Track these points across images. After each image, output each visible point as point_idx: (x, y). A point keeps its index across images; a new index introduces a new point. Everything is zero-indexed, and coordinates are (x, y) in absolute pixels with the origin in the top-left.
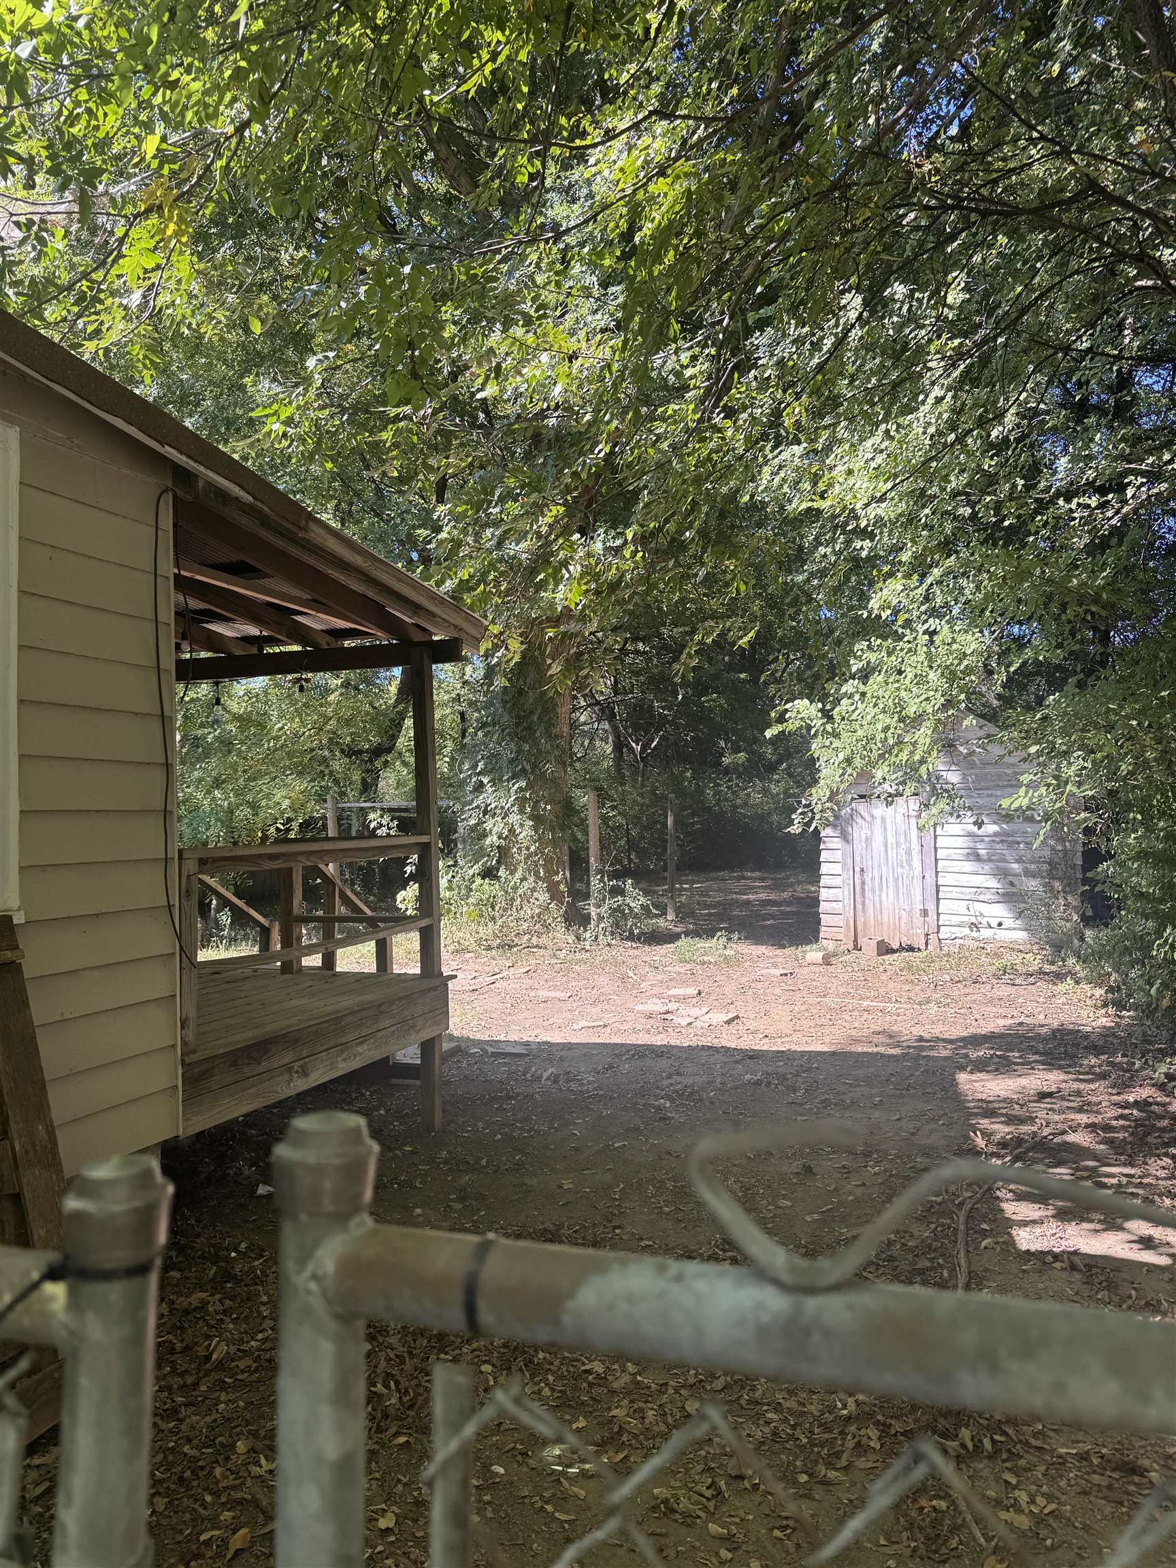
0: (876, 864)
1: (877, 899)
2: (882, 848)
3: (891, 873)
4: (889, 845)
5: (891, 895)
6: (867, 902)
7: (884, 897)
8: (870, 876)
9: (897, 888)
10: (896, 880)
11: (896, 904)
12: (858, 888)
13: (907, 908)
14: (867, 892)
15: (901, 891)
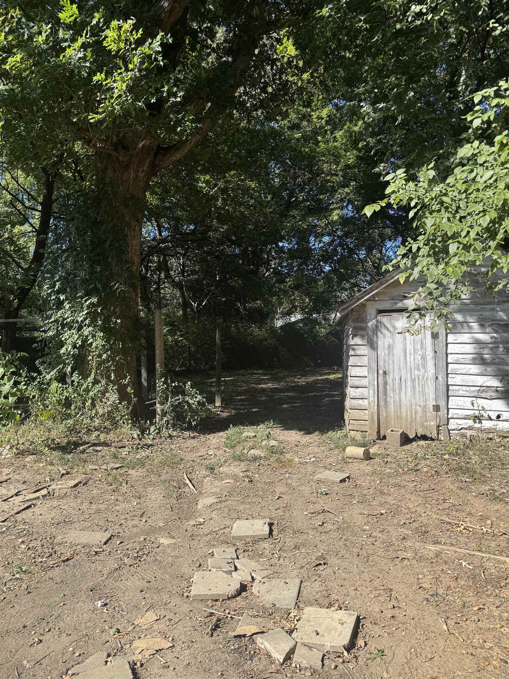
0: (396, 367)
1: (397, 397)
3: (409, 375)
4: (408, 351)
5: (409, 394)
6: (388, 399)
7: (403, 395)
8: (391, 377)
9: (414, 387)
10: (413, 381)
11: (413, 401)
12: (381, 388)
13: (422, 404)
14: (388, 391)
15: (417, 390)
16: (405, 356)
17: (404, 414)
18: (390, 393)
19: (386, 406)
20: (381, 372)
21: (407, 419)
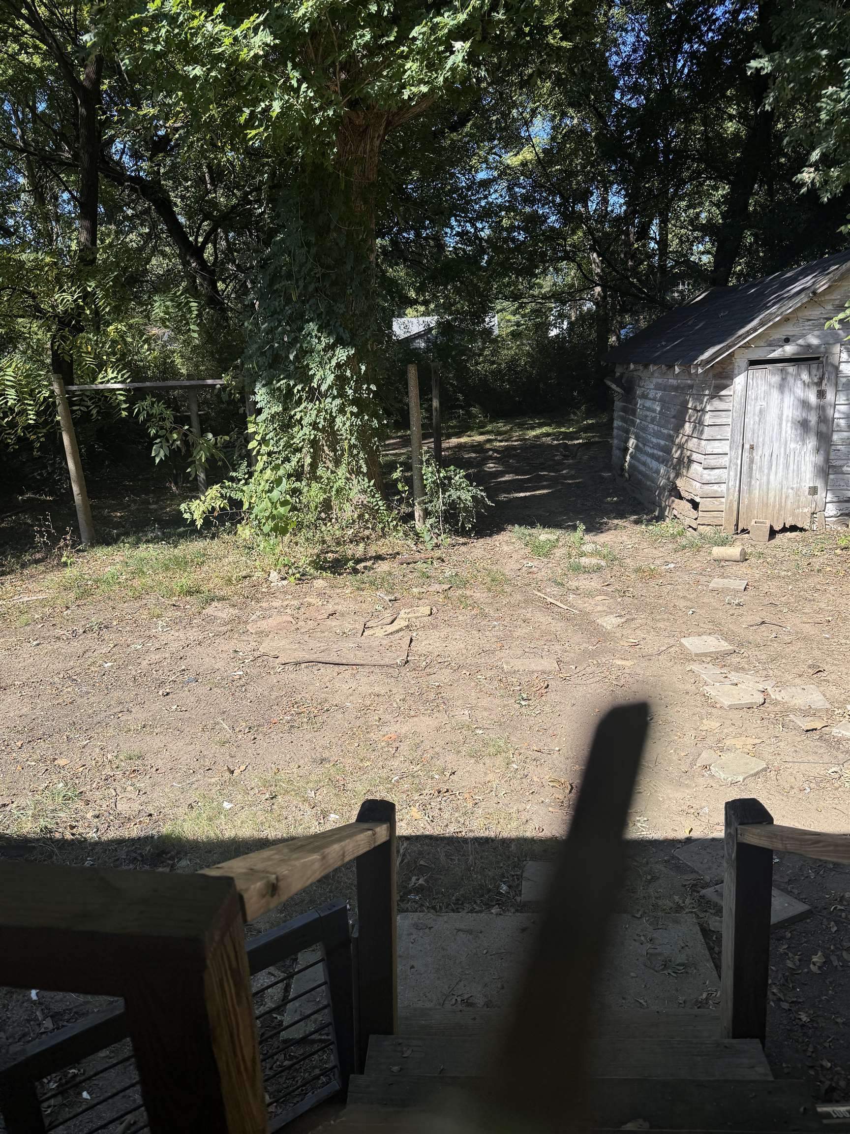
0: (767, 439)
1: (765, 478)
2: (776, 422)
3: (782, 450)
4: (784, 418)
5: (780, 474)
6: (753, 482)
7: (772, 477)
8: (760, 453)
9: (787, 466)
10: (787, 456)
11: (785, 482)
12: (745, 468)
13: (795, 486)
14: (754, 472)
15: (791, 468)
16: (780, 424)
17: (771, 500)
18: (756, 474)
19: (750, 492)
20: (747, 446)
21: (774, 506)
